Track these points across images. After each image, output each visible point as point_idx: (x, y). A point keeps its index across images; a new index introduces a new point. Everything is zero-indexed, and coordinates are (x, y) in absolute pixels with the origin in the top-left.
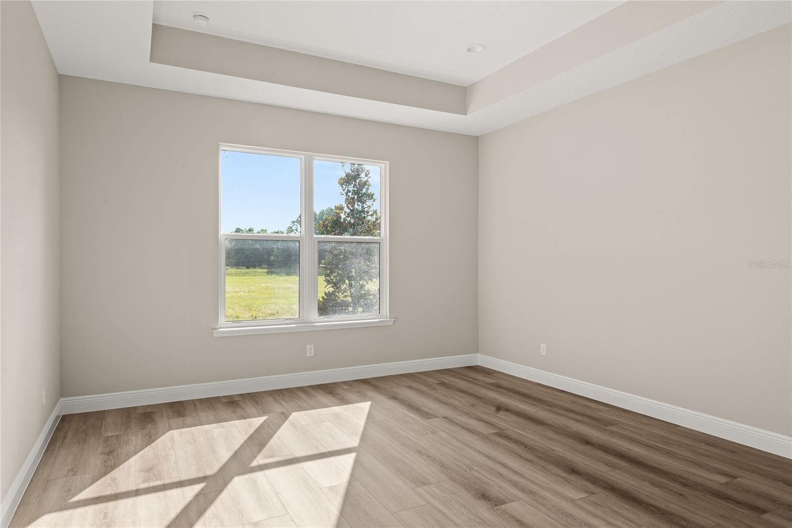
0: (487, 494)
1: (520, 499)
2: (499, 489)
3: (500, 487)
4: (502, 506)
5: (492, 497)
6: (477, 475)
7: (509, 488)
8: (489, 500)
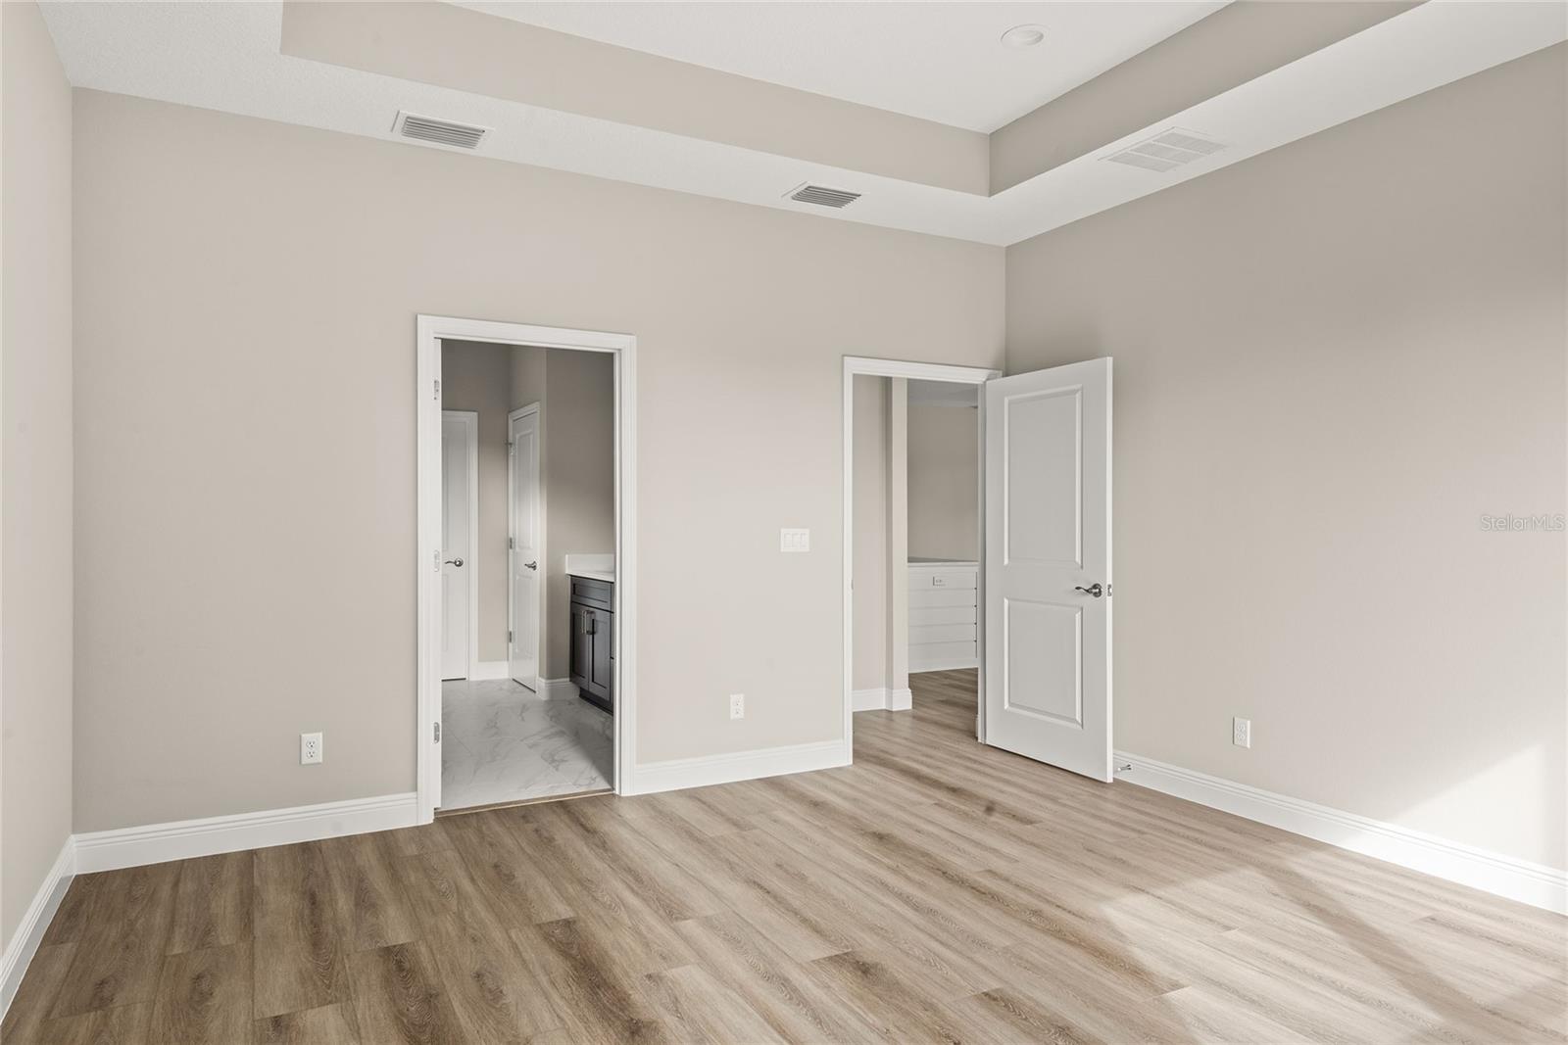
0: (860, 973)
1: (800, 966)
2: (833, 985)
3: (829, 987)
4: (837, 953)
5: (851, 969)
6: (871, 1018)
7: (810, 985)
8: (858, 962)
